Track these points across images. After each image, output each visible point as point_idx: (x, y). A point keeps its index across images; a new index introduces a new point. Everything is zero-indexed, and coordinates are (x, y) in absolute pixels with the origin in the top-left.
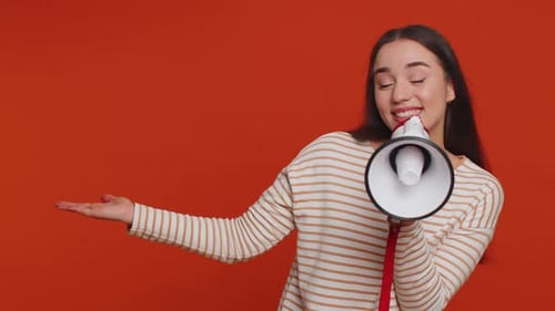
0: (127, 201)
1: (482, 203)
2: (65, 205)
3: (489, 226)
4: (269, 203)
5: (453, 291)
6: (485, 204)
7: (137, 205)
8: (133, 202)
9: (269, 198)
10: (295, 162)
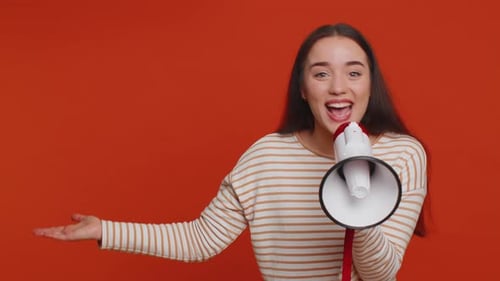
0: (96, 219)
1: (405, 168)
2: (41, 232)
3: (418, 186)
4: (222, 210)
5: (403, 251)
6: (408, 169)
7: (104, 222)
8: (101, 219)
9: (219, 204)
10: (235, 171)
